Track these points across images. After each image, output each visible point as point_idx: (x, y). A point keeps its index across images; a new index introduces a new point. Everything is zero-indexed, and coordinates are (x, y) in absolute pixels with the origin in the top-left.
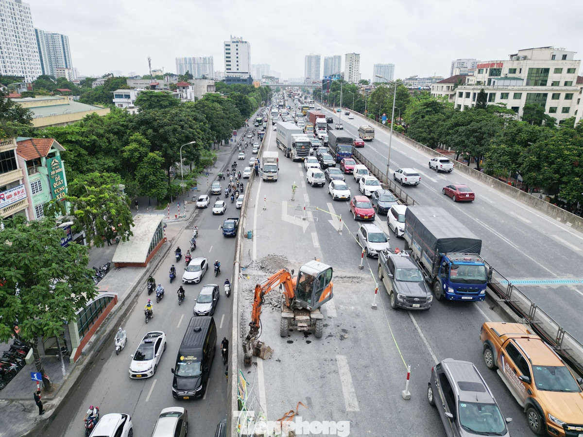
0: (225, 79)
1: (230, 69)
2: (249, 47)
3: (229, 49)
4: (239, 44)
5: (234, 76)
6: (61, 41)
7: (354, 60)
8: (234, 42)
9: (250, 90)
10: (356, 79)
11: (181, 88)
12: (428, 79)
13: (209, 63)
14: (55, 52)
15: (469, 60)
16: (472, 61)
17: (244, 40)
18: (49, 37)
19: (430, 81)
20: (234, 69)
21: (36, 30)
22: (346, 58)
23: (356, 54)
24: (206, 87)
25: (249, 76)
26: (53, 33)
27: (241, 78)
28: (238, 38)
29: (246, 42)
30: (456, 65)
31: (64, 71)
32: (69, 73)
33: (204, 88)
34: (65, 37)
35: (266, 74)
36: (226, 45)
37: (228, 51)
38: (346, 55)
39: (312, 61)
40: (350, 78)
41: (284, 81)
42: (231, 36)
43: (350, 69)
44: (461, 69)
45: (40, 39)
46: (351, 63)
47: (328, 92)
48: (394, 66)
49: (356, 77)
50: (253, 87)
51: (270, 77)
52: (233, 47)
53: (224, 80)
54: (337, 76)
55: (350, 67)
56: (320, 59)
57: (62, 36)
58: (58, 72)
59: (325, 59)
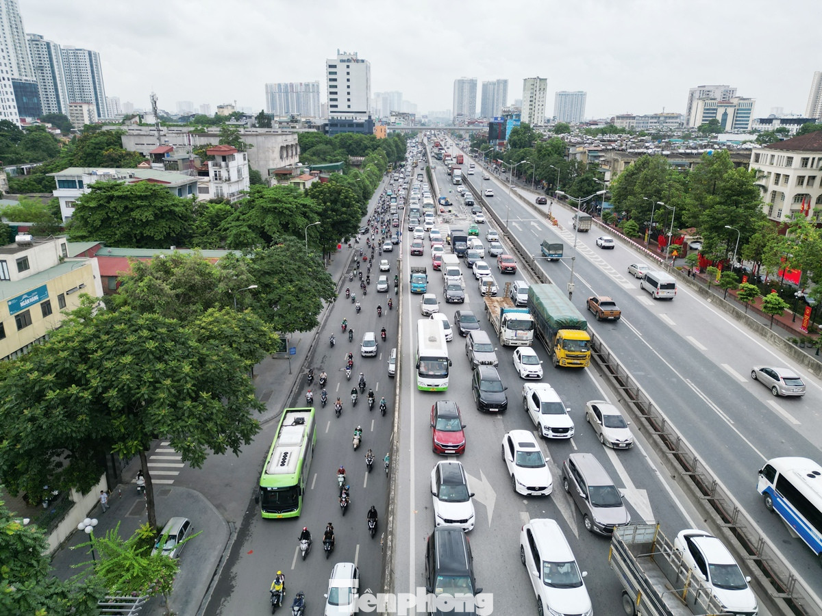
0: (327, 122)
1: (336, 106)
2: (368, 68)
3: (335, 73)
4: (352, 65)
5: (343, 118)
6: (88, 60)
7: (538, 89)
8: (342, 61)
9: (368, 145)
10: (540, 118)
11: (219, 160)
12: (652, 117)
13: (313, 92)
14: (80, 77)
15: (717, 87)
16: (723, 89)
17: (360, 58)
18: (71, 54)
19: (656, 121)
20: (342, 106)
21: (48, 44)
22: (525, 85)
23: (541, 80)
24: (278, 150)
25: (367, 118)
26: (77, 48)
27: (354, 121)
28: (350, 54)
29: (363, 61)
30: (697, 95)
31: (81, 106)
32: (89, 110)
33: (273, 152)
34: (95, 54)
35: (396, 109)
36: (330, 66)
37: (333, 77)
38: (525, 80)
39: (465, 87)
40: (530, 117)
41: (423, 117)
42: (338, 50)
43: (531, 103)
44: (707, 101)
45: (54, 57)
46: (532, 93)
47: (501, 145)
48: (585, 94)
49: (540, 115)
50: (374, 139)
51: (403, 114)
52: (341, 69)
53: (326, 125)
54: (514, 117)
55: (531, 99)
56: (476, 85)
57: (90, 53)
58: (71, 108)
59: (484, 85)
